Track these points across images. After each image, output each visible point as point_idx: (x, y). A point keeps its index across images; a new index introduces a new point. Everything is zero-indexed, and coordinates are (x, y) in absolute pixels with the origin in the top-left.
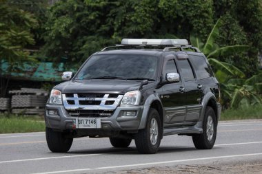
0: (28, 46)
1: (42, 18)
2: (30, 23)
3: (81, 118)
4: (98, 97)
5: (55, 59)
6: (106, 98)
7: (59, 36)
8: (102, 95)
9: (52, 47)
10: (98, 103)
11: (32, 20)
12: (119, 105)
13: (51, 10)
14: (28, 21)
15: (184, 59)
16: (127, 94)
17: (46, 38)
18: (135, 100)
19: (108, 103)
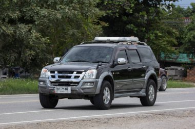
0: (175, 45)
1: (182, 32)
2: (175, 34)
3: (58, 87)
4: (70, 73)
5: (188, 52)
6: (75, 74)
7: (190, 41)
8: (72, 72)
9: (186, 46)
10: (70, 77)
11: (176, 33)
12: (83, 79)
13: (186, 28)
14: (174, 33)
15: (134, 50)
16: (88, 72)
17: (183, 42)
18: (93, 75)
19: (76, 77)
